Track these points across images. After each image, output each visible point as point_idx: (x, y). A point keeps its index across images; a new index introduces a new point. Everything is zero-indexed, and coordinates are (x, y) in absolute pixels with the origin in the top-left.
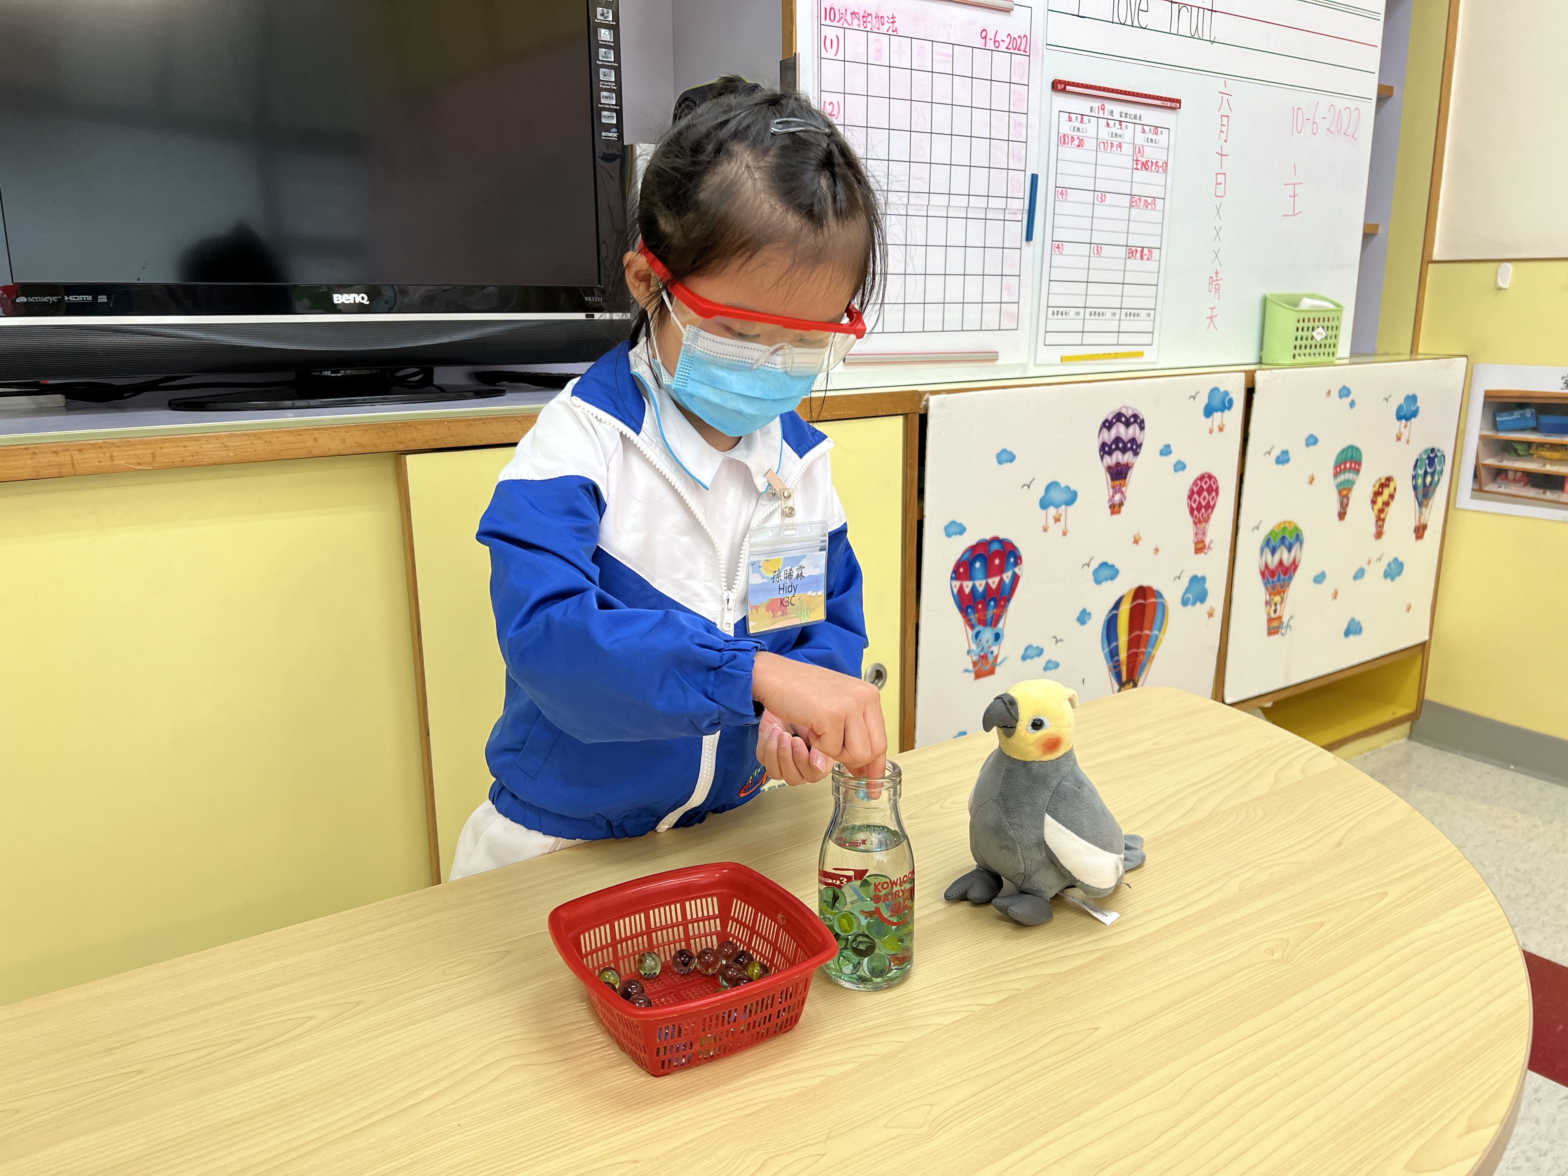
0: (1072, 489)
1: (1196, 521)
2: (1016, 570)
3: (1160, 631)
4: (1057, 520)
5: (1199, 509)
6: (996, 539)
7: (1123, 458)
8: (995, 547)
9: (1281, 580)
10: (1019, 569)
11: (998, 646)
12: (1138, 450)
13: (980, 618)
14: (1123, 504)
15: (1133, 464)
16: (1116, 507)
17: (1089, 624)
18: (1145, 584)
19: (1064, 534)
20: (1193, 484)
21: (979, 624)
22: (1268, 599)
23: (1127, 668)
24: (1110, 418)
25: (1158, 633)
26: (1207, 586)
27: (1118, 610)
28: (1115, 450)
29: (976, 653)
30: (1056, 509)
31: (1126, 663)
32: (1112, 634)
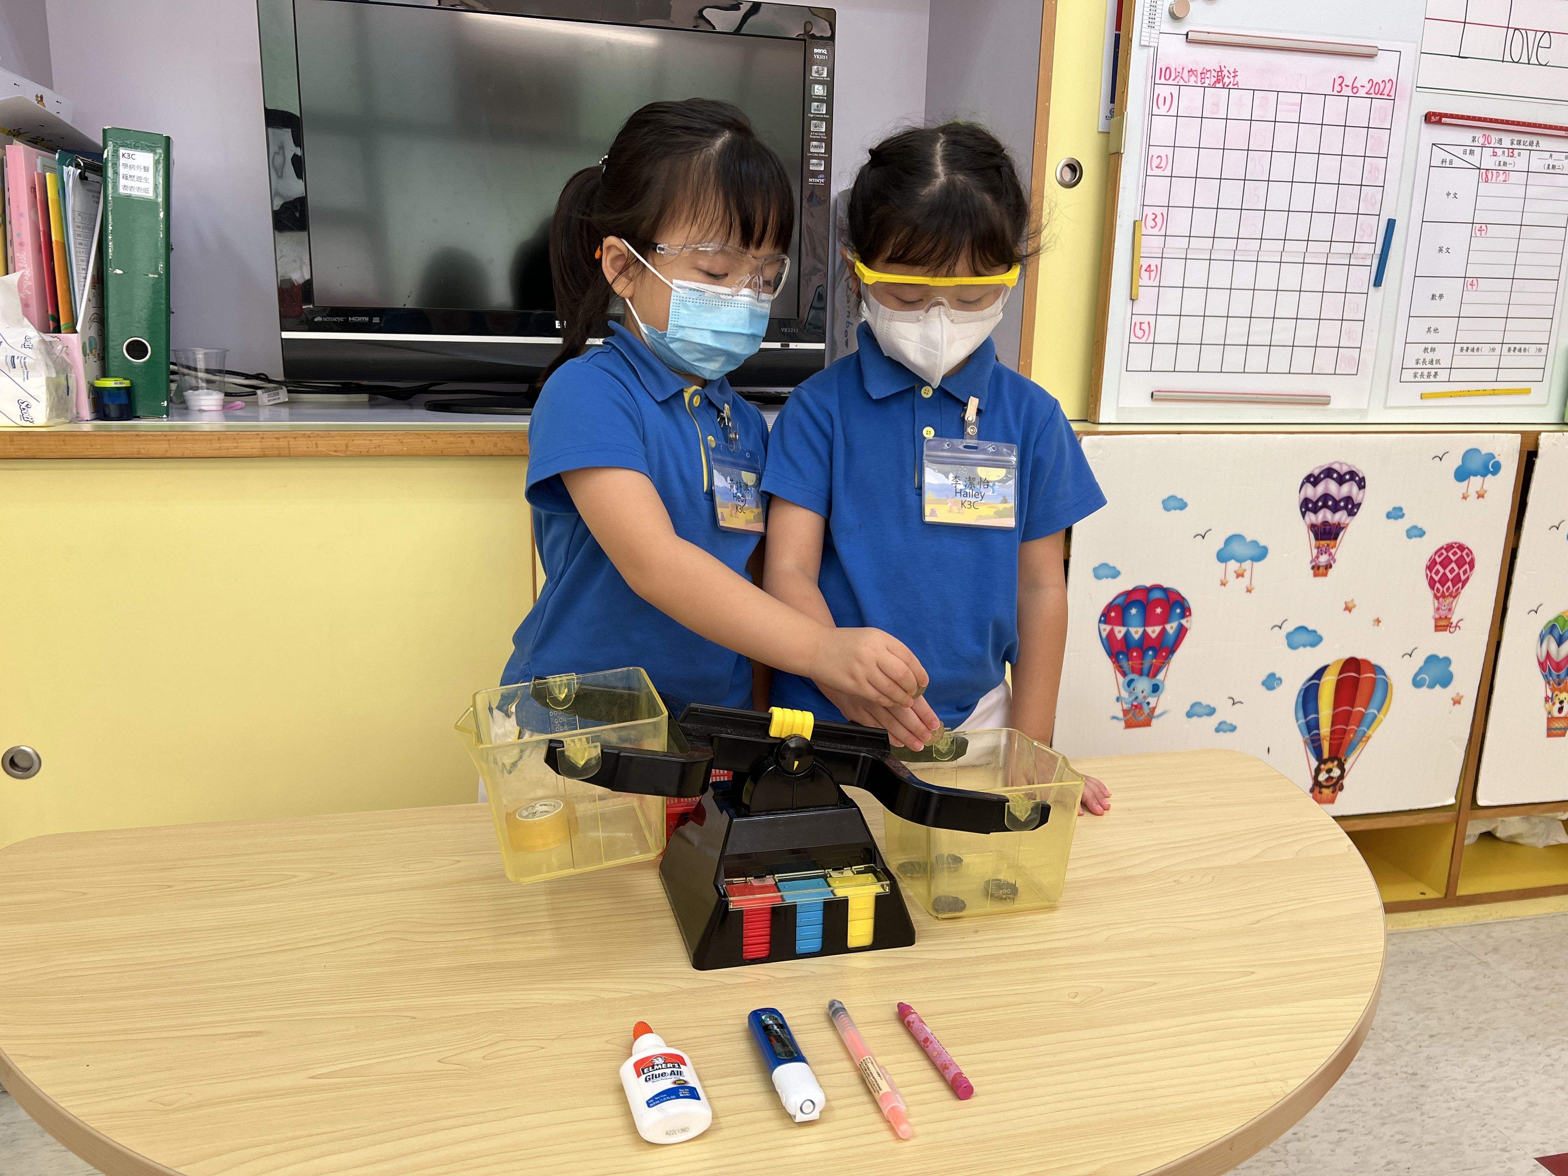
0: (1262, 543)
2: (1184, 622)
3: (1379, 711)
4: (1240, 575)
5: (1444, 580)
6: (1158, 587)
7: (1333, 517)
8: (1157, 595)
10: (1187, 621)
11: (1156, 698)
12: (1355, 510)
13: (1134, 666)
14: (1331, 567)
15: (1347, 525)
16: (1321, 569)
17: (1279, 690)
18: (1360, 656)
19: (1249, 591)
20: (1436, 553)
21: (1133, 672)
22: (1550, 694)
23: (1330, 744)
24: (1316, 473)
25: (1376, 712)
26: (1452, 668)
27: (1320, 680)
28: (1322, 507)
29: (1128, 701)
30: (1238, 564)
31: (1328, 739)
32: (1311, 705)
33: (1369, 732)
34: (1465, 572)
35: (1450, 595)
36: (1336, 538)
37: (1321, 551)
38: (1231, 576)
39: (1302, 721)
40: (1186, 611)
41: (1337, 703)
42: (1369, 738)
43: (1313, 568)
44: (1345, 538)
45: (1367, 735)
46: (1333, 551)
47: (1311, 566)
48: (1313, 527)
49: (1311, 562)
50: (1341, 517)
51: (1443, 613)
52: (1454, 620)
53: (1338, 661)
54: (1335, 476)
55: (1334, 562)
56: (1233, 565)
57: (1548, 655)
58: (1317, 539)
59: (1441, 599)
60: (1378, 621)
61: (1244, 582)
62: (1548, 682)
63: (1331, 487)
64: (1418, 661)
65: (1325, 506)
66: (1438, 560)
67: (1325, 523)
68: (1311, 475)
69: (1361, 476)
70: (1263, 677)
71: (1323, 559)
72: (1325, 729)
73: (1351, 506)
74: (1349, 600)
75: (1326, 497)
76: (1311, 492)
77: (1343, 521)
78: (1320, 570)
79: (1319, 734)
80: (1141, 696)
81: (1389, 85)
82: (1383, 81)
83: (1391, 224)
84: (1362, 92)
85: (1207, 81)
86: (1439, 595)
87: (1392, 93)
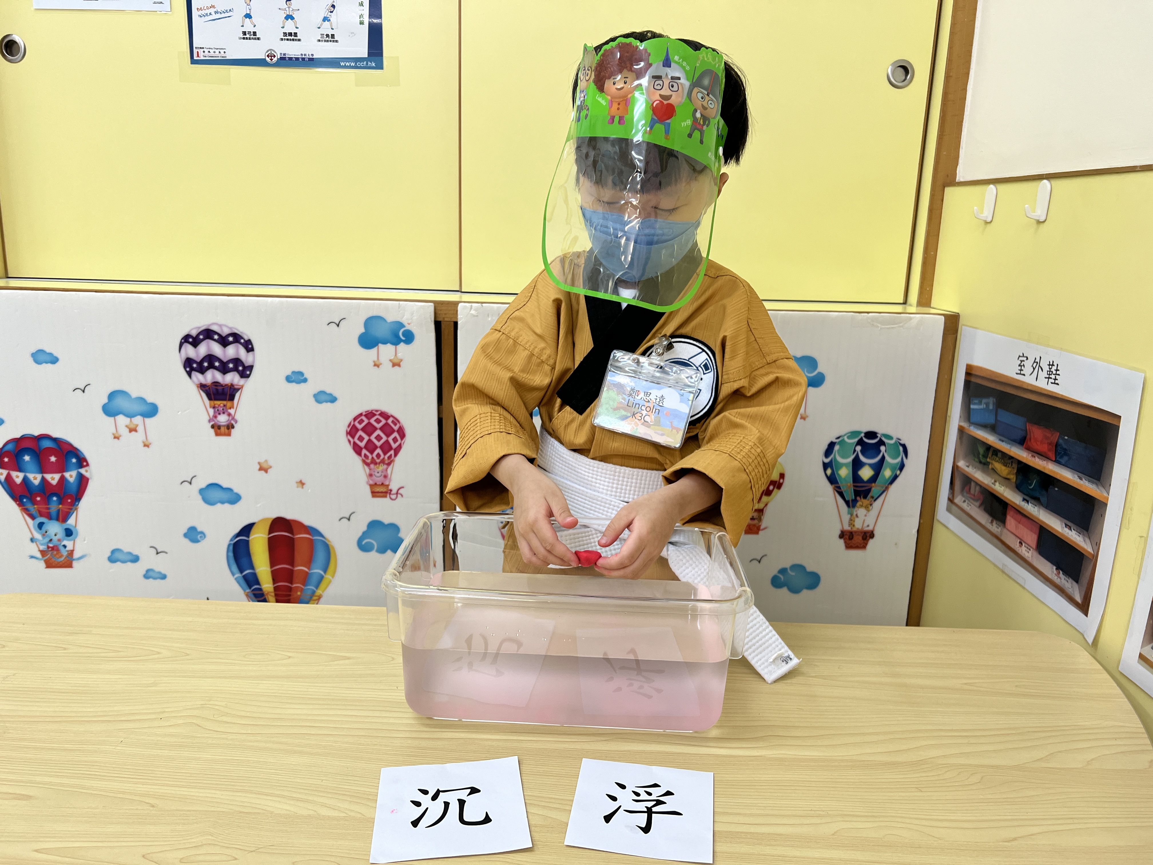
0: (150, 400)
1: (369, 461)
2: (83, 471)
3: (325, 571)
4: (133, 430)
6: (47, 437)
7: (223, 379)
8: (46, 444)
10: (87, 471)
11: (73, 542)
12: (248, 373)
13: (41, 510)
14: (233, 427)
15: (242, 387)
16: (222, 429)
17: (205, 544)
18: (288, 516)
19: (146, 445)
20: (355, 419)
21: (41, 515)
24: (194, 333)
25: (322, 573)
27: (248, 537)
28: (208, 368)
29: (42, 542)
30: (129, 419)
31: (273, 594)
32: (244, 561)
33: (319, 592)
35: (383, 461)
36: (232, 398)
37: (218, 412)
38: (124, 431)
39: (238, 575)
40: (82, 462)
41: (273, 560)
42: (319, 597)
43: (213, 427)
44: (243, 399)
45: (317, 594)
46: (232, 411)
47: (210, 425)
48: (202, 387)
49: (210, 421)
50: (232, 378)
51: (378, 479)
52: (394, 487)
53: (264, 520)
54: (215, 337)
55: (235, 422)
56: (122, 420)
58: (210, 399)
60: (302, 483)
61: (139, 436)
63: (214, 348)
64: (360, 526)
65: (211, 366)
66: (359, 426)
67: (216, 384)
68: (189, 336)
70: (183, 530)
71: (223, 419)
72: (267, 585)
73: (241, 368)
74: (262, 461)
75: (210, 358)
76: (193, 352)
77: (235, 382)
79: (261, 589)
80: (55, 539)
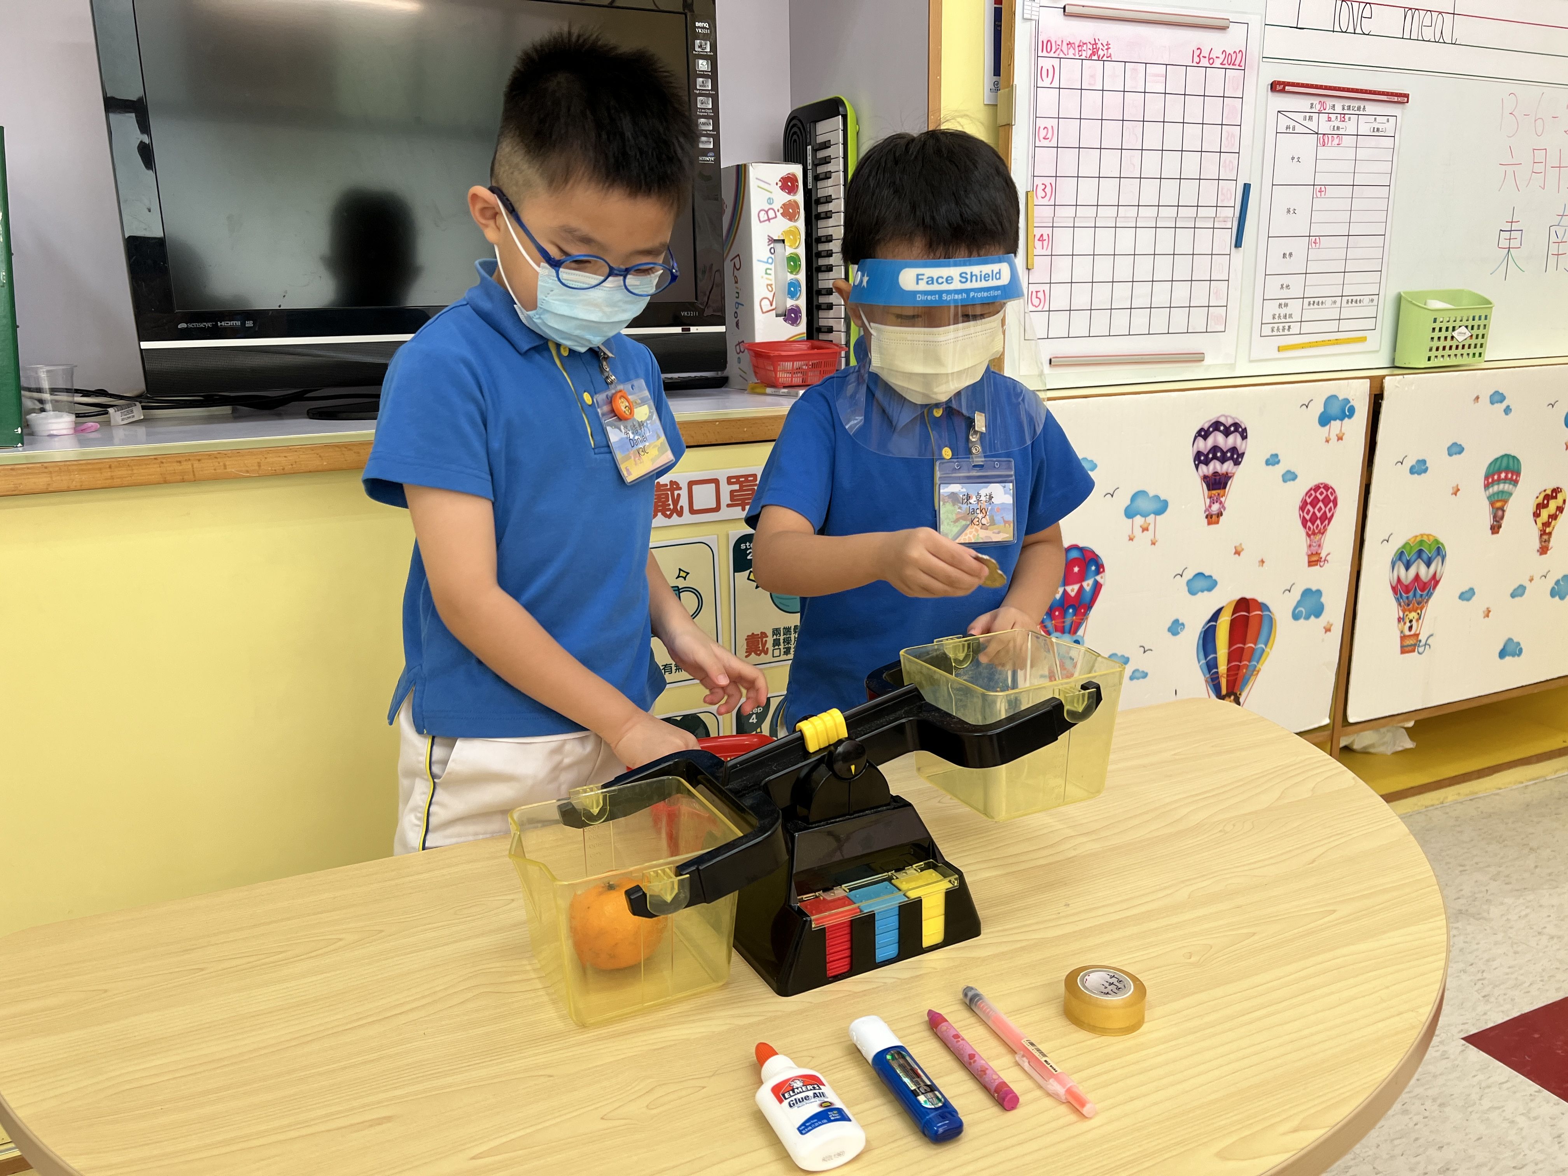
0: (1163, 498)
2: (1098, 578)
3: (1266, 644)
4: (1145, 529)
5: (1313, 519)
6: (1075, 547)
7: (1222, 468)
8: (1076, 554)
9: (1418, 596)
10: (1102, 577)
12: (1240, 460)
13: (1058, 625)
14: (1221, 514)
15: (1234, 474)
17: (1183, 634)
18: (1248, 596)
19: (1153, 543)
20: (1306, 494)
21: (1057, 630)
22: (1401, 615)
23: (1227, 681)
24: (1206, 428)
25: (1263, 646)
26: (1323, 600)
27: (1216, 622)
28: (1212, 459)
30: (1144, 519)
31: (1225, 676)
32: (1210, 646)
33: (1259, 666)
34: (1330, 510)
35: (1319, 532)
36: (1225, 488)
37: (1213, 502)
38: (1138, 531)
39: (1203, 662)
40: (1100, 568)
41: (1231, 642)
42: (1258, 671)
43: (1207, 517)
44: (1233, 486)
45: (1257, 669)
46: (1223, 499)
47: (1205, 515)
48: (1205, 478)
49: (1205, 512)
50: (1228, 466)
51: (1314, 549)
52: (1323, 555)
53: (1230, 603)
54: (1222, 428)
55: (1225, 509)
56: (1139, 520)
57: (1399, 580)
58: (1209, 489)
59: (1312, 537)
60: (1262, 562)
61: (1149, 535)
62: (1400, 604)
63: (1218, 438)
64: (1296, 595)
65: (1215, 457)
66: (1309, 500)
67: (1216, 474)
68: (1202, 429)
69: (1243, 427)
70: (1169, 624)
71: (1215, 507)
72: (1222, 668)
73: (1236, 456)
74: (1238, 545)
75: (1215, 449)
76: (1204, 445)
77: (1229, 471)
78: (1213, 518)
79: (1217, 673)
81: (1239, 56)
82: (1235, 52)
83: (1247, 188)
84: (1217, 64)
85: (1084, 54)
86: (1310, 533)
87: (1243, 64)
